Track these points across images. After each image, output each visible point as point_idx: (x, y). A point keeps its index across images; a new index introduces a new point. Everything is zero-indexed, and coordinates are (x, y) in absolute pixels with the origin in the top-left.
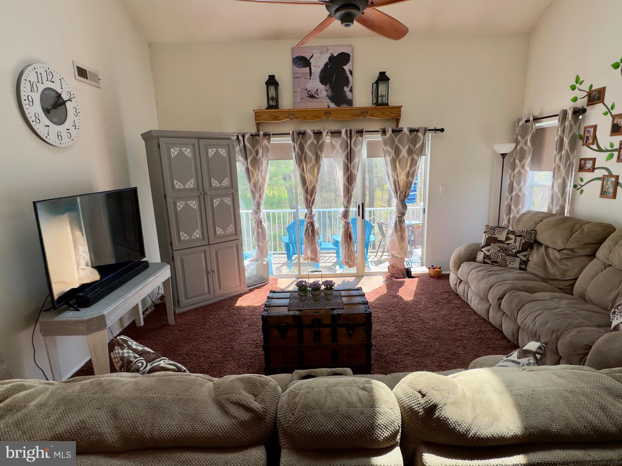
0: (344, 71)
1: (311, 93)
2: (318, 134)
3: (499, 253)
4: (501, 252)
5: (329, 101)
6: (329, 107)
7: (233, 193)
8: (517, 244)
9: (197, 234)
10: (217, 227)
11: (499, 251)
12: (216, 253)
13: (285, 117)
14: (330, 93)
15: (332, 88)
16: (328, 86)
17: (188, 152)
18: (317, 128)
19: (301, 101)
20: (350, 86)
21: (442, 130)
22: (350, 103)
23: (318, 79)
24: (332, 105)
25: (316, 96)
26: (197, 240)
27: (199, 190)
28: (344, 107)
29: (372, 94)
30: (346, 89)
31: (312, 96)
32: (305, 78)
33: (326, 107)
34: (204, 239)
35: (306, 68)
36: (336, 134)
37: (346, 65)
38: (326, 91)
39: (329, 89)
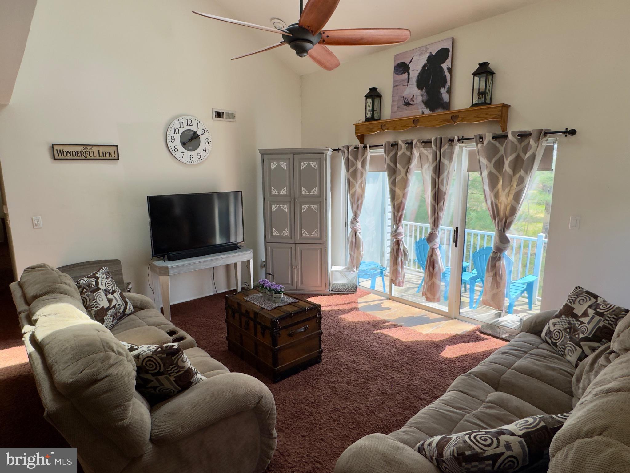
0: (442, 69)
1: (407, 100)
2: (410, 144)
3: (563, 332)
4: (567, 332)
5: (423, 106)
6: (423, 113)
7: (321, 202)
8: (590, 327)
9: (286, 233)
10: (303, 230)
12: (301, 251)
13: (378, 129)
14: (425, 97)
15: (427, 92)
16: (424, 90)
17: (284, 165)
19: (397, 110)
20: (447, 87)
21: (573, 132)
22: (447, 106)
23: (415, 84)
24: (427, 111)
25: (411, 103)
26: (286, 237)
27: (290, 196)
28: (439, 111)
30: (443, 91)
31: (407, 104)
32: (403, 85)
33: (421, 113)
34: (291, 238)
35: (405, 74)
36: (427, 143)
37: (444, 63)
38: (422, 95)
39: (425, 94)
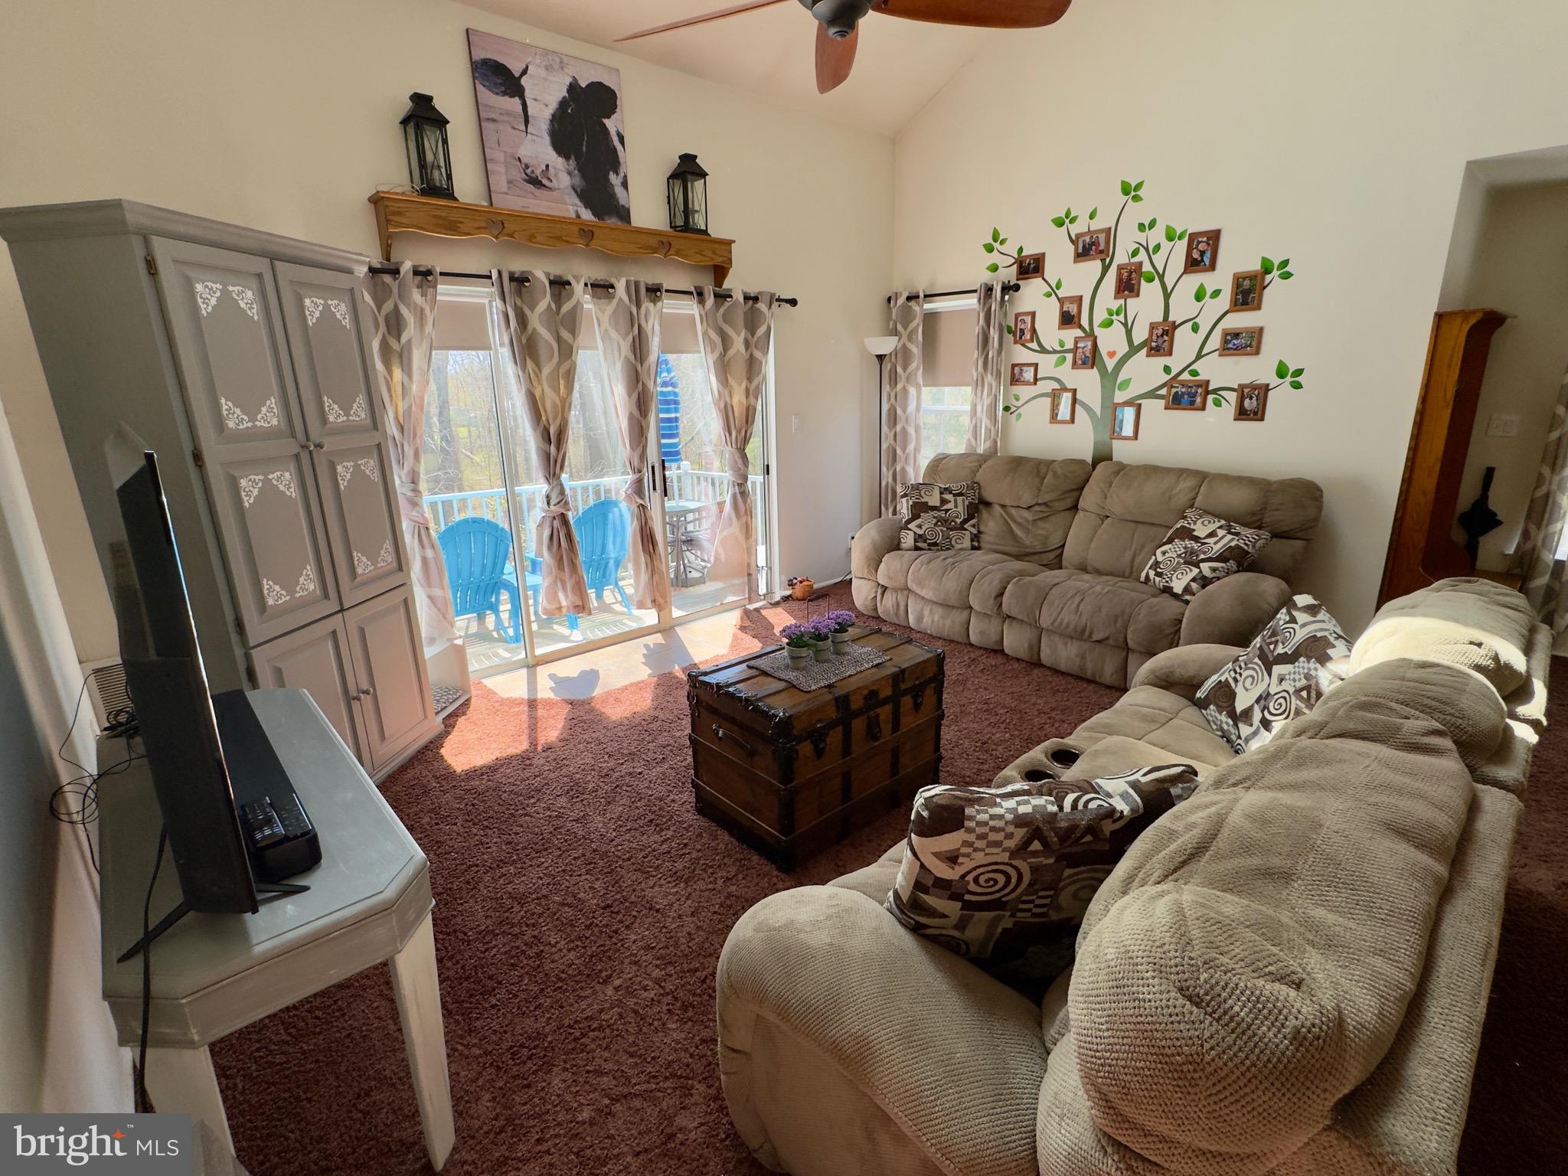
0: (605, 130)
1: (533, 172)
2: (559, 285)
3: (937, 528)
4: (940, 526)
5: (577, 202)
6: (578, 216)
7: (379, 445)
8: (960, 509)
9: (308, 583)
10: (355, 554)
11: (936, 524)
12: (362, 631)
13: (479, 228)
14: (578, 180)
15: (582, 169)
16: (572, 162)
17: (246, 298)
18: (557, 269)
19: (509, 188)
20: (622, 174)
21: (793, 302)
22: (624, 215)
23: (547, 139)
24: (587, 215)
25: (545, 181)
26: (307, 603)
27: (293, 435)
28: (612, 221)
29: (669, 203)
30: (613, 178)
31: (535, 182)
32: (514, 128)
33: (574, 216)
34: (326, 596)
35: (513, 100)
36: (602, 288)
37: (609, 117)
38: (570, 173)
39: (576, 172)
